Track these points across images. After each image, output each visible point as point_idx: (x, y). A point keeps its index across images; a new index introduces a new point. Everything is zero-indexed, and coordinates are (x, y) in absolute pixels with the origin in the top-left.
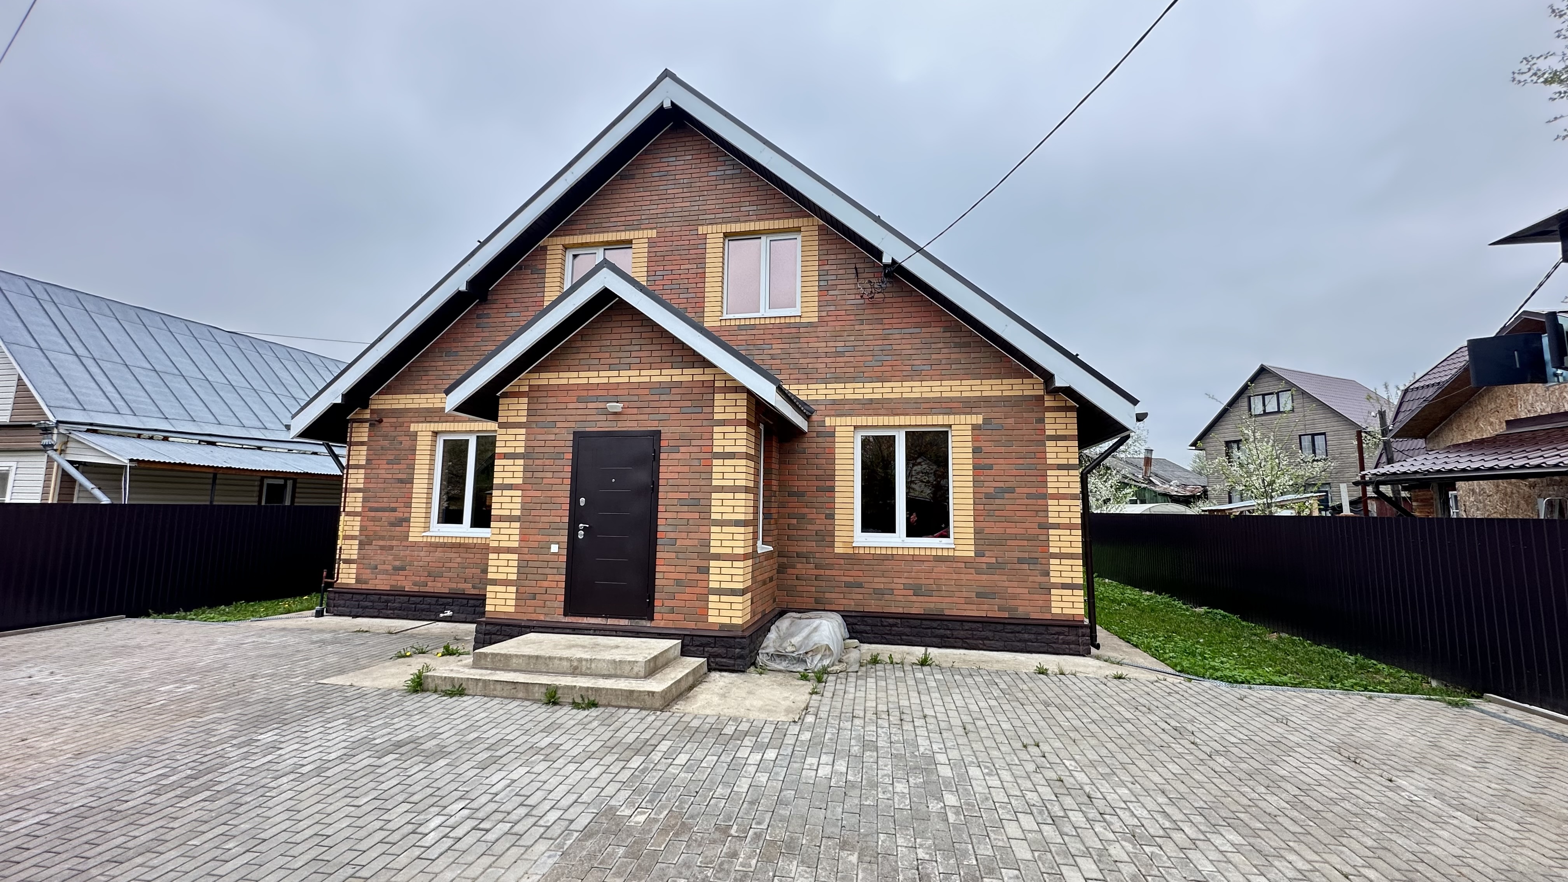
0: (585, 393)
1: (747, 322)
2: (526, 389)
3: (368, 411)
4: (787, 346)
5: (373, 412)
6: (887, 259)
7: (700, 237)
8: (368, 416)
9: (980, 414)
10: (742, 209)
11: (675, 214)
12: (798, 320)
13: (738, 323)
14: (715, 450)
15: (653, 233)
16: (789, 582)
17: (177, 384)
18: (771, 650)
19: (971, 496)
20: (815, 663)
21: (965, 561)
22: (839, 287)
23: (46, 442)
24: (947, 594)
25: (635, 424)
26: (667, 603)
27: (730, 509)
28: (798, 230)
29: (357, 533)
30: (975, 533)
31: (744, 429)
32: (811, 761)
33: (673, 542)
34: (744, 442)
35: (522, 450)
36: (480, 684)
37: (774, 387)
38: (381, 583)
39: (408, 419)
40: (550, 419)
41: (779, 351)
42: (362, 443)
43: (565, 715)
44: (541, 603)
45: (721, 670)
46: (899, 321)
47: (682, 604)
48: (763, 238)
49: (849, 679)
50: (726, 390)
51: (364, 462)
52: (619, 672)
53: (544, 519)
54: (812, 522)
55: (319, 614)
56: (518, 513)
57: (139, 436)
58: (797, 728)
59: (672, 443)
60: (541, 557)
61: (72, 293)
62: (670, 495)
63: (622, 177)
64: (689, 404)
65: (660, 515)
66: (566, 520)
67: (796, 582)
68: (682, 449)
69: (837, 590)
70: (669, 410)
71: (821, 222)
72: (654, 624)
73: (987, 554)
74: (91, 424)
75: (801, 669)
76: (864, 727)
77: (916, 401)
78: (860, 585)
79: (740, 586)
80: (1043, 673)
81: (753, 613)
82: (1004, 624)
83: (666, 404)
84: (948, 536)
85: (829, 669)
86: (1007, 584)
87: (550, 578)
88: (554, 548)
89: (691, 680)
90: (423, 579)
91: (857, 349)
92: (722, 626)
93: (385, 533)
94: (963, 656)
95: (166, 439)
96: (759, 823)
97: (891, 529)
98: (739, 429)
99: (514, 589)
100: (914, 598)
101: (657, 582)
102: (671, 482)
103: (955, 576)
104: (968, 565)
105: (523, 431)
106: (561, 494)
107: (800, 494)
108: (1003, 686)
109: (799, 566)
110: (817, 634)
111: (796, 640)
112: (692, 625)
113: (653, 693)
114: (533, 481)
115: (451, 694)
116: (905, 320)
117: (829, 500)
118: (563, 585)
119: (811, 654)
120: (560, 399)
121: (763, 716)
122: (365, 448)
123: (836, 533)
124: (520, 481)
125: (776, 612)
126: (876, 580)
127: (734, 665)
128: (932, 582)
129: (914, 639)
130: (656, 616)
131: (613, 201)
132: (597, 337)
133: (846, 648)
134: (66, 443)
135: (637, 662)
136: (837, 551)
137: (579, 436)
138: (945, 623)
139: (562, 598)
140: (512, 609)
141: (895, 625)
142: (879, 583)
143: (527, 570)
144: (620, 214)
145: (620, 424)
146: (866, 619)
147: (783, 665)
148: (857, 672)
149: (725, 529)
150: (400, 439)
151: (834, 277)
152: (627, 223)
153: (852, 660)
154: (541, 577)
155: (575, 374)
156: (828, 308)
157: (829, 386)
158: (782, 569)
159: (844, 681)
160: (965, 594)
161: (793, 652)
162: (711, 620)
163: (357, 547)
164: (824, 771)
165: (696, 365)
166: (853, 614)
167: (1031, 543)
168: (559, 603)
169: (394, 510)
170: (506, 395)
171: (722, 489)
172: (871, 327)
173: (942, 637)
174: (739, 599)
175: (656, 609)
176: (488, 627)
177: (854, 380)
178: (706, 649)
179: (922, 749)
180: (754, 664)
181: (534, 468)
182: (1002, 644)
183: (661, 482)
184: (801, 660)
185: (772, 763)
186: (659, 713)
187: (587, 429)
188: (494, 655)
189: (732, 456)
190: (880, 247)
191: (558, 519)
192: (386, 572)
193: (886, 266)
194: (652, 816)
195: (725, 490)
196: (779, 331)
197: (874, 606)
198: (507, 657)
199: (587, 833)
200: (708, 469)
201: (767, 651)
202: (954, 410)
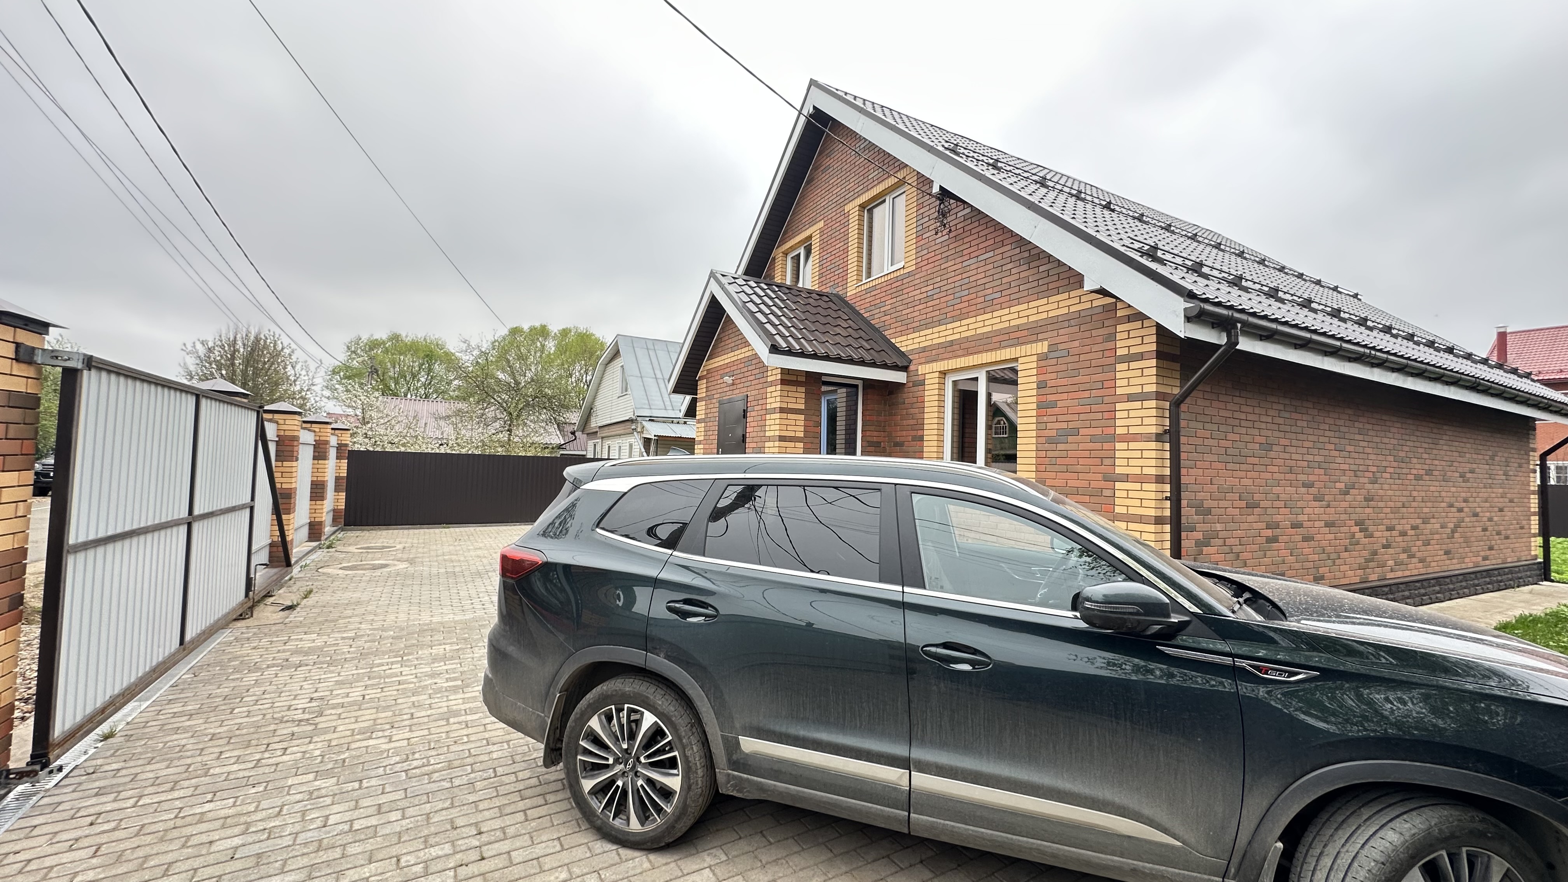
0: (723, 371)
1: (871, 285)
2: (705, 373)
4: (895, 300)
6: (936, 186)
7: (846, 215)
9: (1046, 339)
10: (869, 177)
11: (833, 201)
12: (902, 272)
13: (866, 287)
14: (767, 406)
15: (822, 224)
19: (1034, 440)
22: (930, 228)
23: (633, 427)
25: (739, 392)
28: (904, 181)
35: (703, 416)
37: (768, 351)
40: (712, 393)
41: (889, 307)
46: (976, 248)
48: (887, 200)
59: (753, 404)
64: (759, 371)
68: (755, 408)
70: (751, 378)
83: (750, 373)
91: (940, 290)
102: (750, 435)
105: (704, 403)
107: (901, 444)
114: (707, 438)
116: (980, 246)
117: (920, 449)
120: (716, 378)
124: (703, 438)
131: (804, 205)
134: (643, 428)
137: (721, 405)
144: (808, 214)
145: (732, 393)
151: (927, 219)
152: (810, 221)
155: (720, 359)
156: (922, 253)
157: (921, 333)
165: (743, 344)
171: (770, 439)
172: (953, 263)
177: (939, 323)
181: (707, 429)
183: (747, 435)
187: (723, 399)
189: (774, 411)
190: (932, 177)
193: (939, 192)
196: (890, 287)
200: (765, 422)
202: (1021, 340)
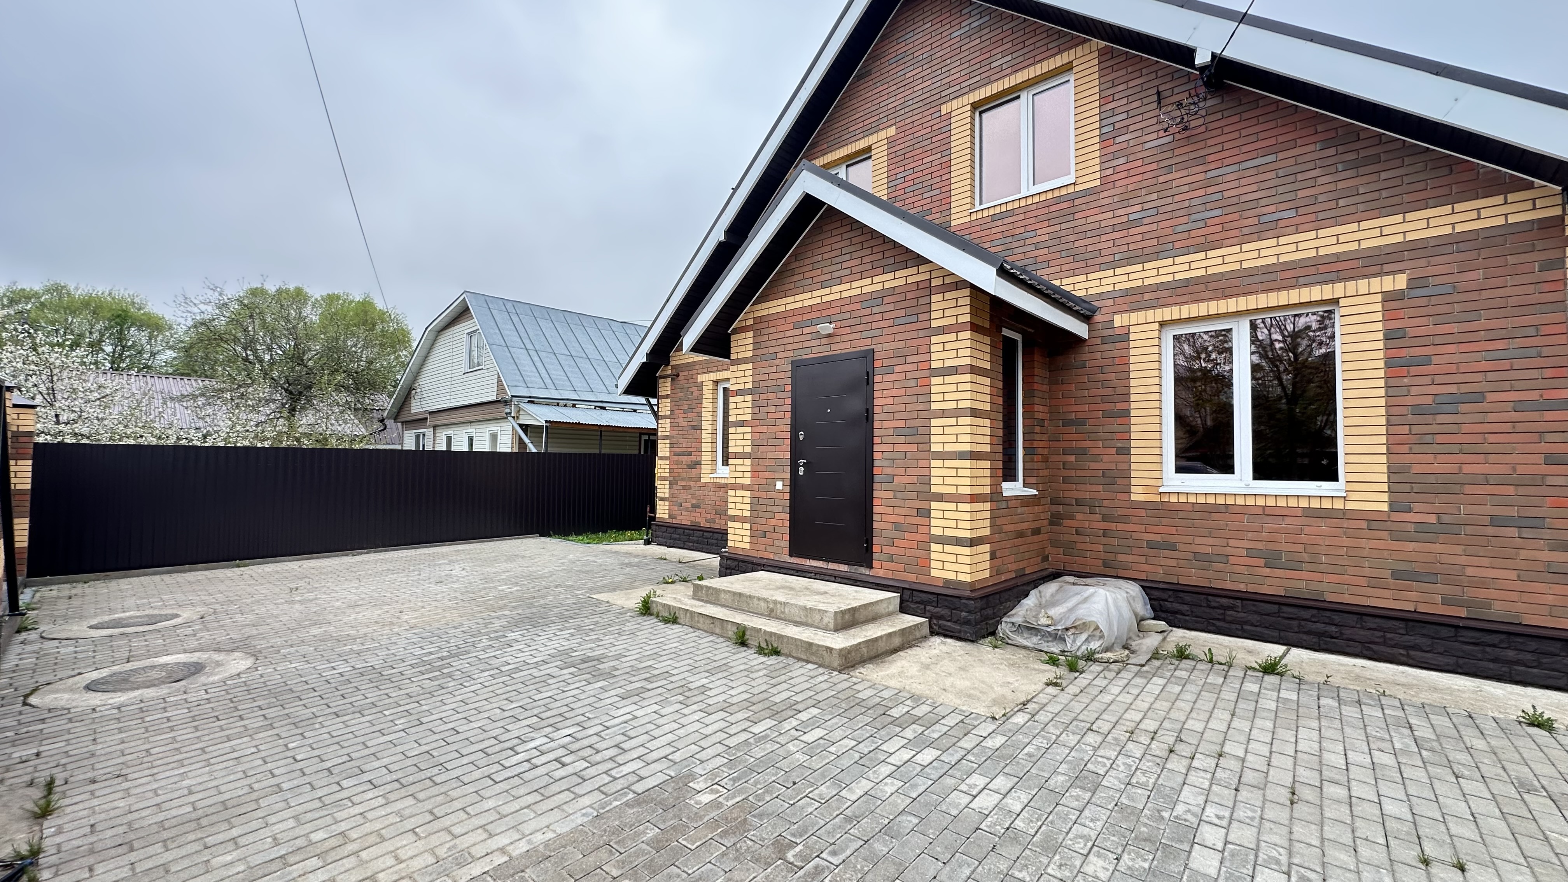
0: (800, 318)
1: (1004, 209)
2: (751, 322)
3: (670, 367)
4: (1057, 228)
5: (673, 367)
6: (1202, 58)
7: (943, 118)
8: (669, 372)
9: (1402, 271)
10: (993, 65)
11: (915, 100)
12: (1071, 190)
13: (991, 212)
14: (934, 365)
15: (893, 131)
16: (1067, 537)
17: (585, 365)
18: (1018, 620)
19: (1383, 411)
20: (1078, 644)
21: (1371, 520)
22: (1131, 128)
23: (507, 411)
24: (1330, 569)
25: (847, 345)
26: (886, 549)
27: (953, 438)
28: (1068, 68)
29: (667, 475)
30: (1390, 473)
31: (968, 334)
32: (978, 780)
33: (890, 479)
34: (968, 352)
35: (749, 386)
36: (688, 615)
37: (994, 271)
38: (684, 519)
39: (695, 372)
40: (771, 350)
41: (1046, 237)
42: (667, 396)
43: (749, 657)
44: (770, 541)
45: (946, 636)
46: (1236, 151)
47: (901, 551)
48: (1024, 95)
49: (1123, 674)
50: (945, 288)
51: (668, 413)
52: (810, 621)
53: (770, 455)
54: (1096, 458)
55: (647, 543)
56: (748, 449)
57: (558, 404)
58: (991, 727)
59: (886, 363)
60: (770, 495)
61: (527, 306)
62: (886, 424)
63: (859, 77)
64: (902, 313)
65: (876, 448)
66: (788, 455)
67: (1076, 538)
68: (897, 369)
69: (1136, 551)
70: (882, 324)
71: (1103, 43)
72: (873, 572)
73: (1416, 507)
74: (530, 397)
75: (1055, 648)
76: (1095, 749)
77: (1267, 270)
78: (1172, 547)
79: (967, 534)
80: (1539, 726)
81: (996, 571)
82: (1457, 627)
83: (879, 317)
84: (1336, 479)
85: (1097, 656)
86: (1463, 560)
87: (777, 516)
88: (779, 485)
89: (897, 641)
90: (712, 516)
91: (1161, 210)
92: (947, 581)
93: (684, 475)
94: (1357, 670)
95: (574, 406)
96: (834, 853)
97: (1228, 468)
98: (962, 335)
99: (748, 526)
100: (1267, 571)
101: (875, 525)
102: (886, 409)
103: (1346, 542)
104: (1374, 525)
105: (750, 366)
106: (782, 428)
107: (1080, 422)
108: (1424, 732)
109: (1079, 516)
110: (1085, 606)
111: (1055, 612)
112: (912, 578)
113: (831, 649)
114: (760, 416)
115: (666, 621)
116: (1244, 149)
117: (1121, 428)
118: (787, 524)
119: (1072, 631)
120: (780, 328)
121: (956, 702)
122: (669, 400)
123: (1133, 474)
124: (749, 417)
125: (1045, 573)
126: (1198, 540)
127: (960, 632)
128: (1300, 548)
129: (1266, 631)
130: (875, 564)
131: (851, 108)
132: (810, 254)
133: (1141, 630)
134: (519, 411)
135: (826, 612)
136: (1134, 497)
137: (797, 365)
138: (1328, 614)
139: (787, 537)
140: (747, 546)
141: (1232, 608)
142: (1205, 545)
143: (758, 507)
144: (858, 121)
145: (834, 347)
146: (1181, 595)
147: (1033, 641)
148: (1143, 666)
149: (948, 463)
150: (691, 390)
151: (1124, 116)
152: (865, 128)
153: (1144, 648)
154: (770, 515)
155: (790, 299)
156: (1115, 163)
157: (1118, 271)
158: (1056, 520)
159: (1112, 674)
160: (1367, 572)
161: (1048, 626)
162: (934, 573)
163: (667, 487)
164: (986, 801)
165: (909, 263)
166: (1161, 586)
167: (1522, 490)
168: (784, 543)
169: (690, 454)
170: (735, 331)
171: (944, 414)
172: (1185, 173)
173: (1321, 635)
174: (967, 550)
175: (875, 556)
176: (729, 562)
177: (1156, 255)
178: (928, 608)
179: (1180, 809)
180: (993, 633)
181: (760, 403)
182: (1452, 660)
183: (877, 410)
184: (1058, 637)
185: (919, 768)
186: (836, 673)
187: (804, 357)
188: (708, 588)
189: (954, 370)
190: (1190, 43)
191: (781, 455)
192: (686, 509)
193: (1203, 69)
194: (720, 799)
195: (946, 415)
196: (1045, 211)
197: (1194, 577)
198: (717, 591)
199: (641, 800)
200: (925, 390)
201: (1013, 620)
202: (1342, 275)
